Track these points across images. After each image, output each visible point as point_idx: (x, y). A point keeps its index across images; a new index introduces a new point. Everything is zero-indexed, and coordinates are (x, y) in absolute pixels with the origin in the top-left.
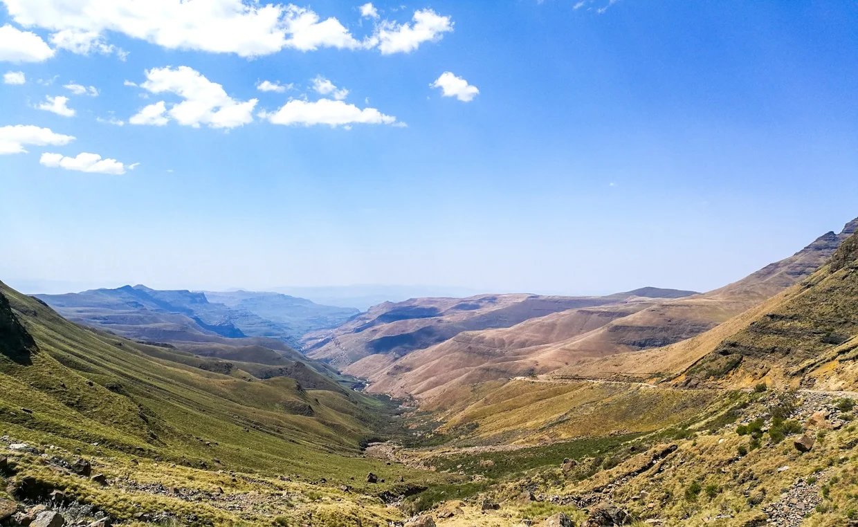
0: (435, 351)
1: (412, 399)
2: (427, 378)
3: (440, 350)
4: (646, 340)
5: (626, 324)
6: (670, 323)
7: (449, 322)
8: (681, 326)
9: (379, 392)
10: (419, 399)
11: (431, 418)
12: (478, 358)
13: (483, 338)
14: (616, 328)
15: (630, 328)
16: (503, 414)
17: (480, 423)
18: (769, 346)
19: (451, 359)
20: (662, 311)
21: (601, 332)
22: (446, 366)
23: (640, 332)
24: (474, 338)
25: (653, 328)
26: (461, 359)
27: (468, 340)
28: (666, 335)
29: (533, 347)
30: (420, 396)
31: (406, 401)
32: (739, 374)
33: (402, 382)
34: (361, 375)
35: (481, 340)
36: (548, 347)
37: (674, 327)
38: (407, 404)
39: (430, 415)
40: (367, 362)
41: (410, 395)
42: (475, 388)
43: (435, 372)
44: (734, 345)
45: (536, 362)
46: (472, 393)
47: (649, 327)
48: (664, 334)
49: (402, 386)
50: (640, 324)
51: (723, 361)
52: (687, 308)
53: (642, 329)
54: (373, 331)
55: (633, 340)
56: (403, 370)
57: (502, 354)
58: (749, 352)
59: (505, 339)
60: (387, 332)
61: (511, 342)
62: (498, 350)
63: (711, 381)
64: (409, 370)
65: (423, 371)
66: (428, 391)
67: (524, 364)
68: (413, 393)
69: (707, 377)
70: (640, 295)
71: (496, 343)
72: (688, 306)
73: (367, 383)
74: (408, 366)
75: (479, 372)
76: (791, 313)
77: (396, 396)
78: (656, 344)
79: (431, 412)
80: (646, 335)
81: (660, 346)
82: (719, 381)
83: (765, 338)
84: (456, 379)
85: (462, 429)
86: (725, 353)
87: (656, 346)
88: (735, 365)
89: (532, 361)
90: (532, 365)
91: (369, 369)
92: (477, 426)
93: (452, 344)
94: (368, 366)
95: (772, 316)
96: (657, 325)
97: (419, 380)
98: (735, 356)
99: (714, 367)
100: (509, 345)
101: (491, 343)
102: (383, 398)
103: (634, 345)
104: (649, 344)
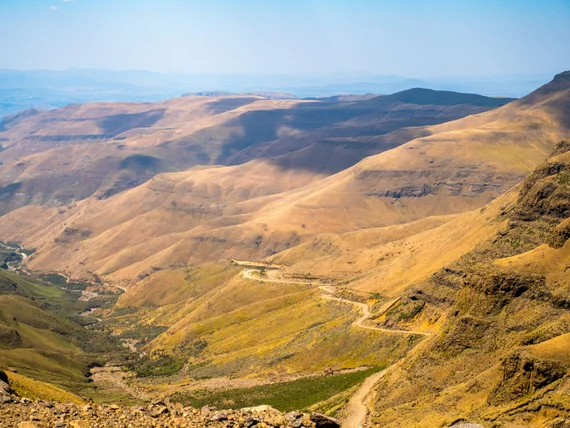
0: (124, 204)
1: (98, 280)
2: (116, 250)
3: (129, 203)
4: (402, 189)
5: (378, 168)
6: (432, 165)
7: (135, 149)
8: (446, 169)
9: (47, 269)
10: (109, 282)
11: (138, 319)
12: (185, 218)
13: (190, 184)
14: (365, 175)
15: (382, 174)
16: (232, 328)
17: (208, 340)
18: (442, 297)
19: (148, 219)
20: (423, 149)
21: (347, 179)
22: (143, 231)
23: (395, 179)
24: (178, 185)
25: (412, 173)
26: (163, 219)
27: (169, 189)
28: (427, 182)
29: (259, 200)
30: (110, 277)
31: (90, 285)
32: (421, 319)
33: (80, 256)
34: (11, 238)
35: (187, 188)
36: (279, 198)
37: (438, 169)
38: (93, 289)
39: (135, 314)
40: (17, 218)
41: (96, 276)
42: (190, 274)
43: (128, 240)
44: (420, 292)
45: (265, 225)
46: (186, 282)
47: (405, 172)
48: (424, 180)
49: (82, 261)
50: (395, 167)
51: (412, 305)
52: (453, 143)
53: (396, 174)
54: (19, 165)
55: (387, 190)
56: (79, 234)
57: (219, 213)
58: (429, 300)
59: (221, 184)
60: (42, 167)
61: (230, 190)
62: (213, 206)
63: (401, 324)
64: (87, 234)
65: (110, 239)
66: (121, 271)
67: (248, 229)
68: (99, 272)
69: (399, 320)
70: (406, 102)
71: (210, 191)
72: (454, 140)
73: (21, 251)
74: (85, 229)
75: (190, 243)
76: (458, 269)
77: (76, 277)
78: (414, 193)
79: (136, 309)
80: (402, 183)
81: (420, 195)
82: (407, 324)
83: (441, 288)
84: (159, 253)
85: (189, 349)
86: (414, 298)
87: (415, 196)
88: (419, 310)
89: (258, 224)
90: (259, 231)
91: (21, 229)
92: (205, 345)
93: (148, 194)
94: (19, 225)
95: (447, 270)
96: (417, 168)
97: (106, 252)
98: (419, 303)
99: (405, 310)
100: (227, 194)
101: (203, 192)
102: (56, 279)
103: (387, 195)
104: (406, 195)
